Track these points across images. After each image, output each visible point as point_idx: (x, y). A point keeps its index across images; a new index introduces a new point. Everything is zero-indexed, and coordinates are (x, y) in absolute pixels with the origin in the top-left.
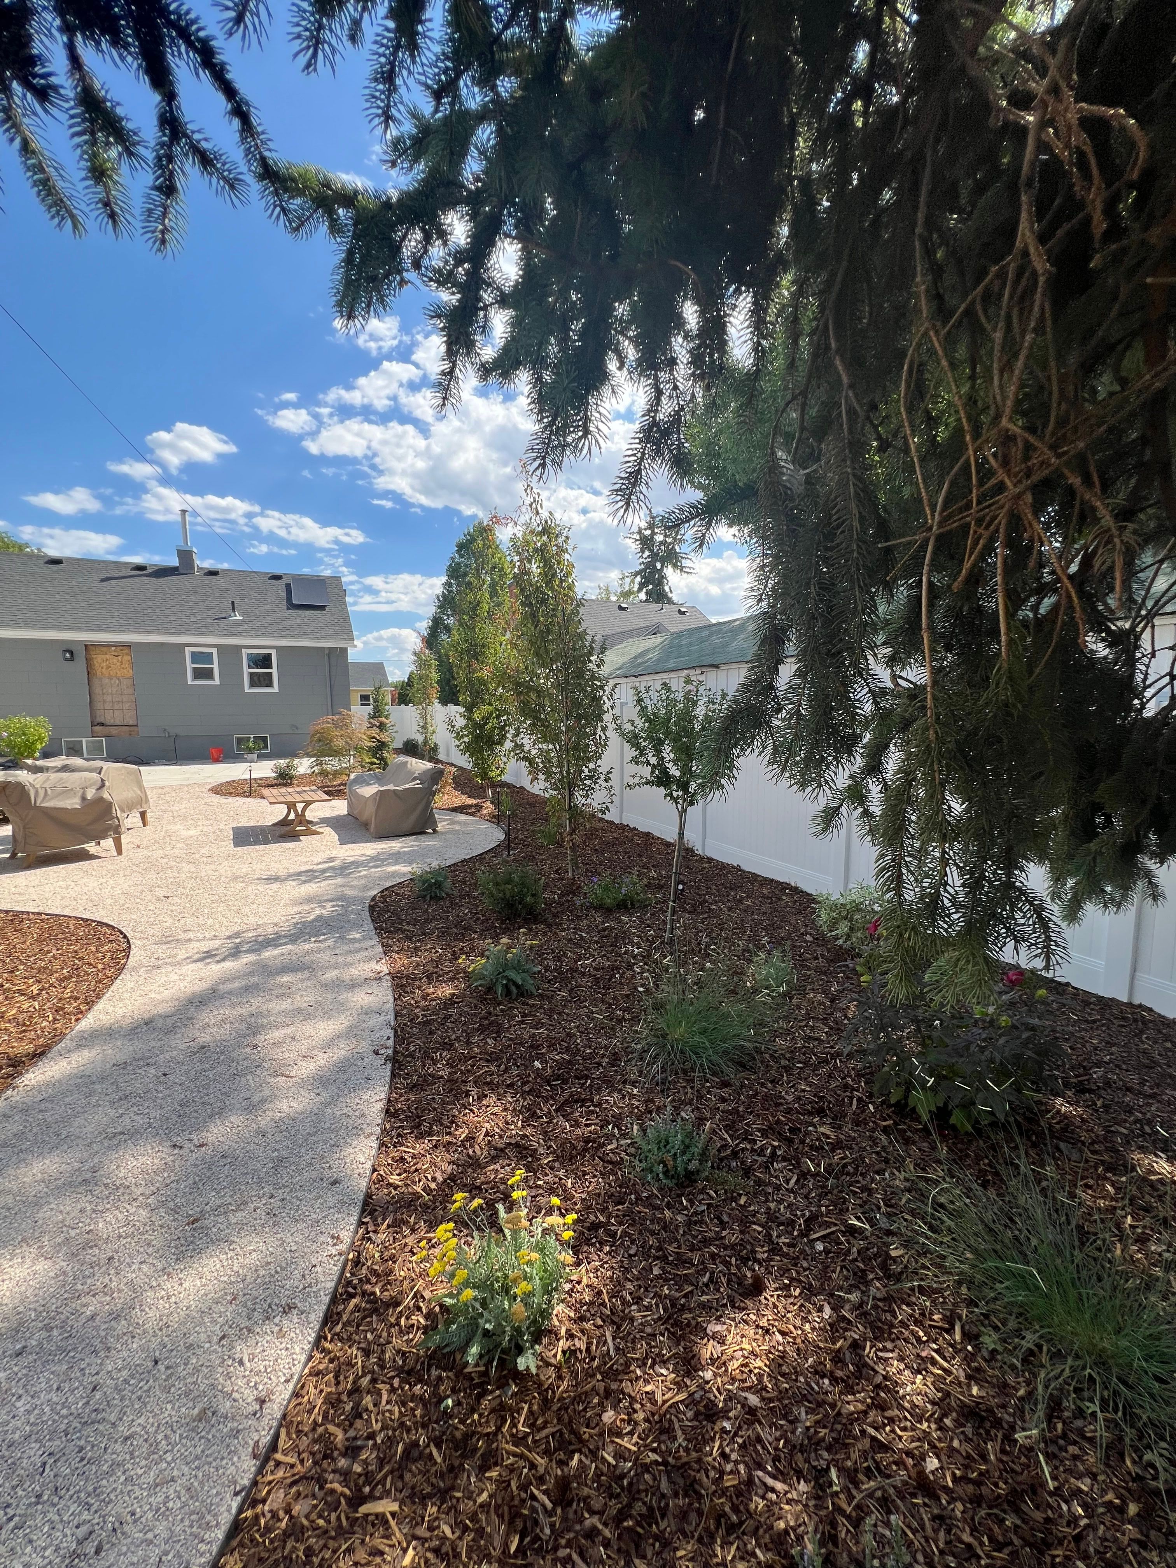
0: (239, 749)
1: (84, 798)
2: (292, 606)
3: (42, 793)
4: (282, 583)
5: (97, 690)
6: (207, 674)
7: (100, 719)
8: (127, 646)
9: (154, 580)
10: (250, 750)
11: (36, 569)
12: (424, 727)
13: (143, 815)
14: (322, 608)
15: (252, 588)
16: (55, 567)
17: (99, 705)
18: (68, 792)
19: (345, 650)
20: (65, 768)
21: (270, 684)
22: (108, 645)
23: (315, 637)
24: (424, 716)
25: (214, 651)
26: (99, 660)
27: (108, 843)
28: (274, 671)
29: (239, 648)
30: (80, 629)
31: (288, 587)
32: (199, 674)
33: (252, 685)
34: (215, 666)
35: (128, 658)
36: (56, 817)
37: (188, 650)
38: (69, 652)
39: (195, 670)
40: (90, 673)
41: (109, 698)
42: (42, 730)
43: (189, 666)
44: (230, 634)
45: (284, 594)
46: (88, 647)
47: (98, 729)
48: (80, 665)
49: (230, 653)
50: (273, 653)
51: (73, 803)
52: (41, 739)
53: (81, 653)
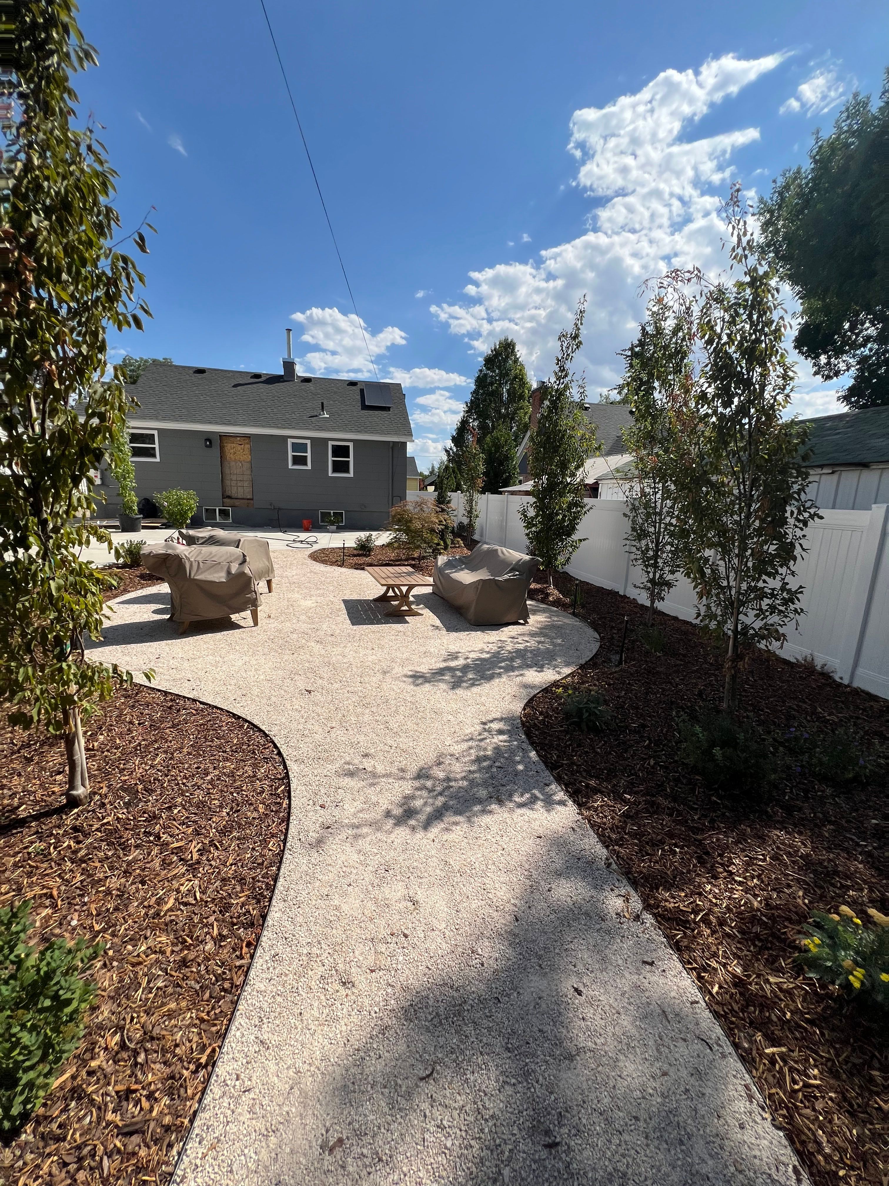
0: (323, 521)
1: (229, 572)
2: (365, 407)
3: (195, 565)
4: (356, 389)
5: (227, 471)
6: (301, 460)
7: (228, 493)
8: (248, 437)
9: (266, 386)
10: (332, 523)
11: (188, 377)
12: (470, 512)
13: (269, 582)
14: (387, 409)
15: (335, 393)
16: (200, 376)
17: (228, 483)
18: (216, 565)
19: (404, 445)
20: (212, 541)
21: (347, 471)
22: (235, 436)
23: (382, 433)
24: (470, 501)
25: (308, 442)
26: (230, 448)
27: (248, 614)
28: (351, 459)
29: (326, 440)
30: (217, 423)
31: (362, 391)
32: (298, 460)
33: (335, 470)
34: (309, 455)
35: (247, 446)
36: (205, 588)
37: (290, 441)
38: (209, 440)
39: (294, 457)
40: (222, 457)
41: (234, 478)
42: (192, 502)
43: (290, 454)
44: (320, 429)
45: (359, 397)
46: (223, 437)
47: (227, 500)
48: (215, 451)
49: (319, 444)
50: (351, 445)
51: (220, 577)
52: (191, 509)
53: (216, 442)
